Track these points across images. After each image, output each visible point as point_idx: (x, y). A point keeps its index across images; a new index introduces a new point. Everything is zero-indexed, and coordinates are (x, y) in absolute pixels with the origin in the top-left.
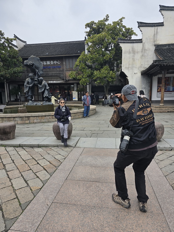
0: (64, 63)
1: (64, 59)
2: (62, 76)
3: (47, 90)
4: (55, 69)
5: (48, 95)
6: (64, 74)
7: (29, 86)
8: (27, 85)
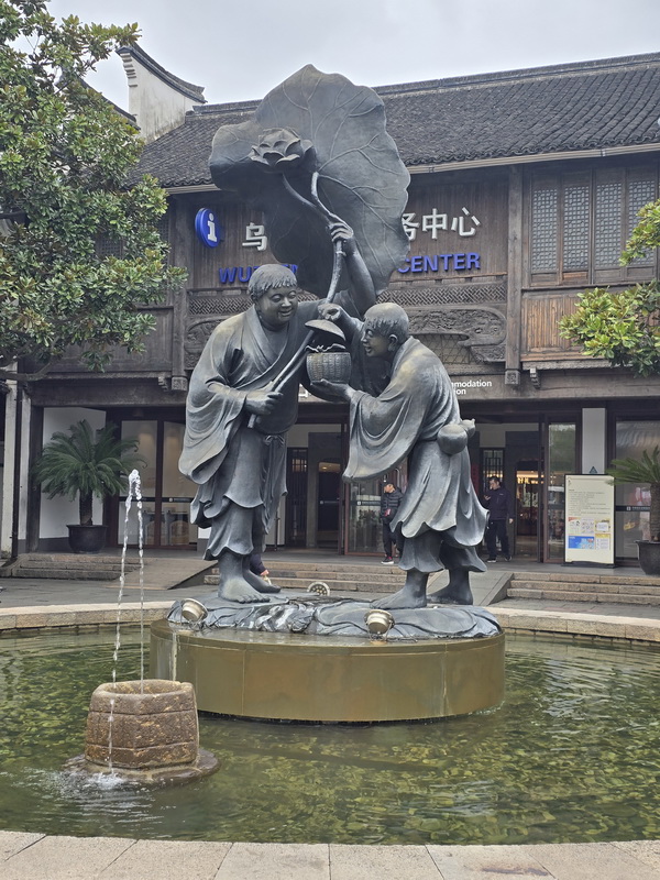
0: (515, 227)
1: (515, 195)
2: (485, 338)
3: (450, 449)
4: (427, 282)
5: (450, 520)
6: (502, 324)
7: (238, 397)
8: (221, 391)
